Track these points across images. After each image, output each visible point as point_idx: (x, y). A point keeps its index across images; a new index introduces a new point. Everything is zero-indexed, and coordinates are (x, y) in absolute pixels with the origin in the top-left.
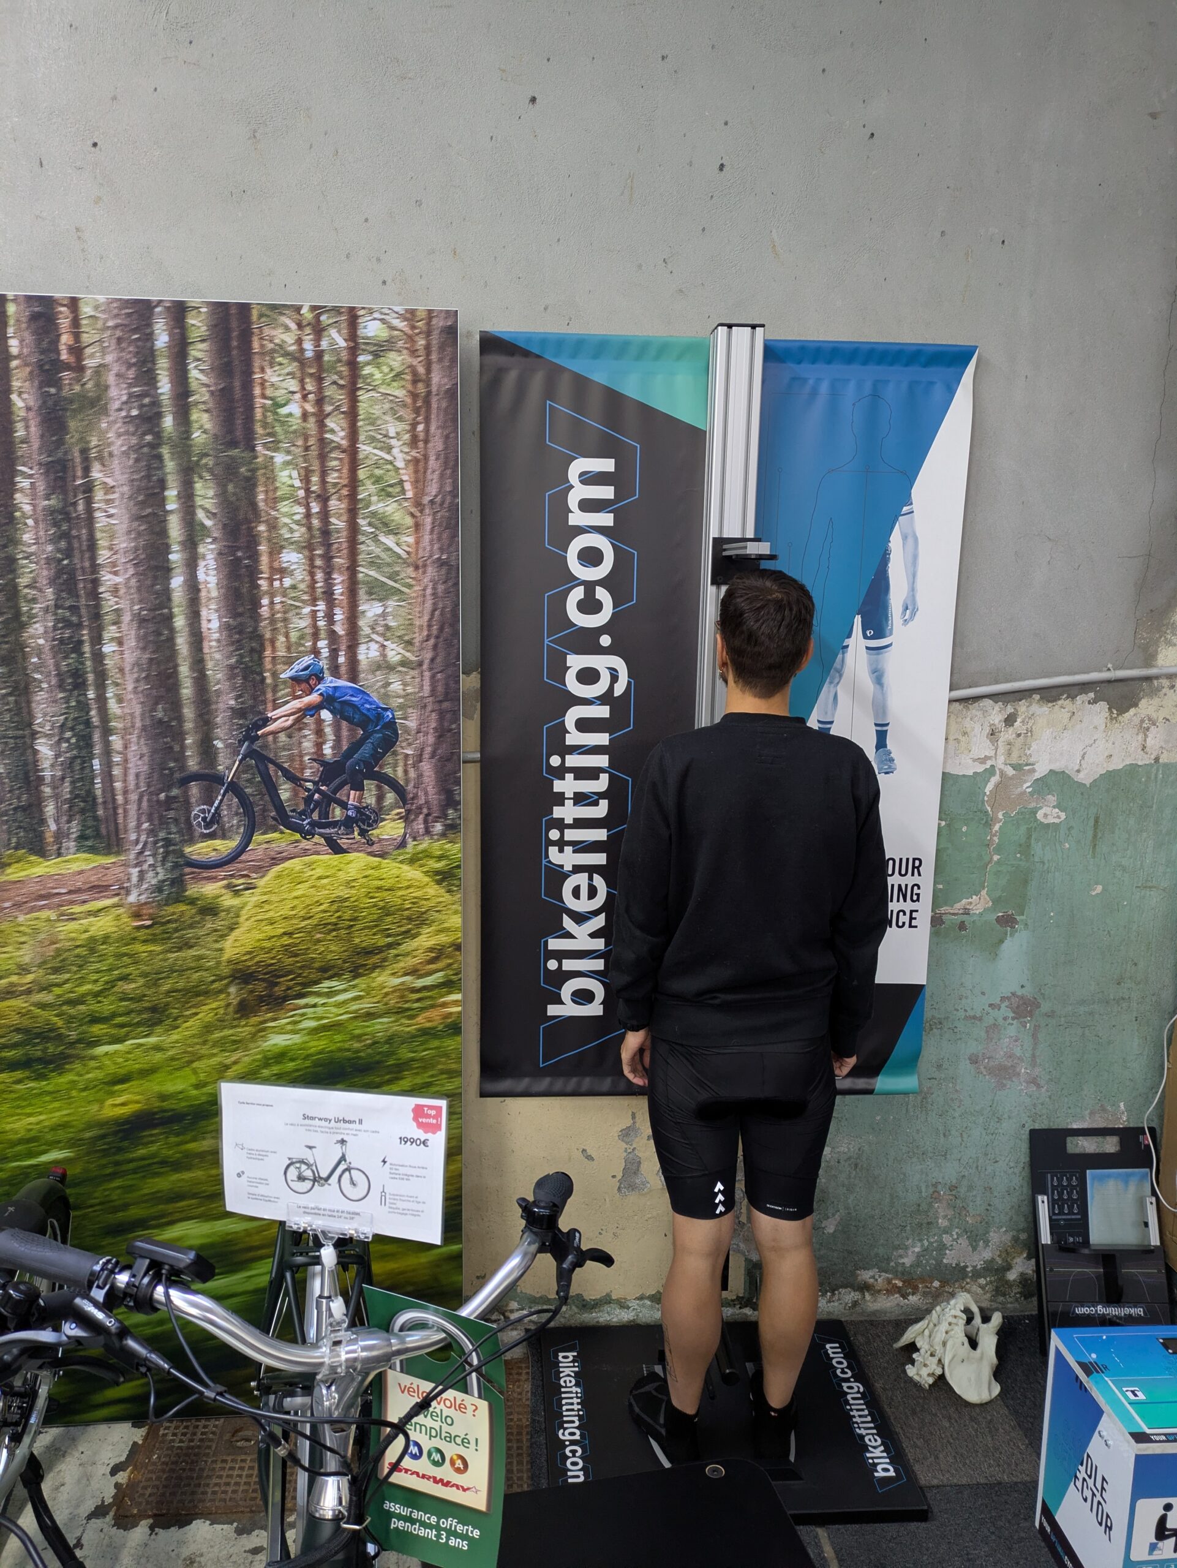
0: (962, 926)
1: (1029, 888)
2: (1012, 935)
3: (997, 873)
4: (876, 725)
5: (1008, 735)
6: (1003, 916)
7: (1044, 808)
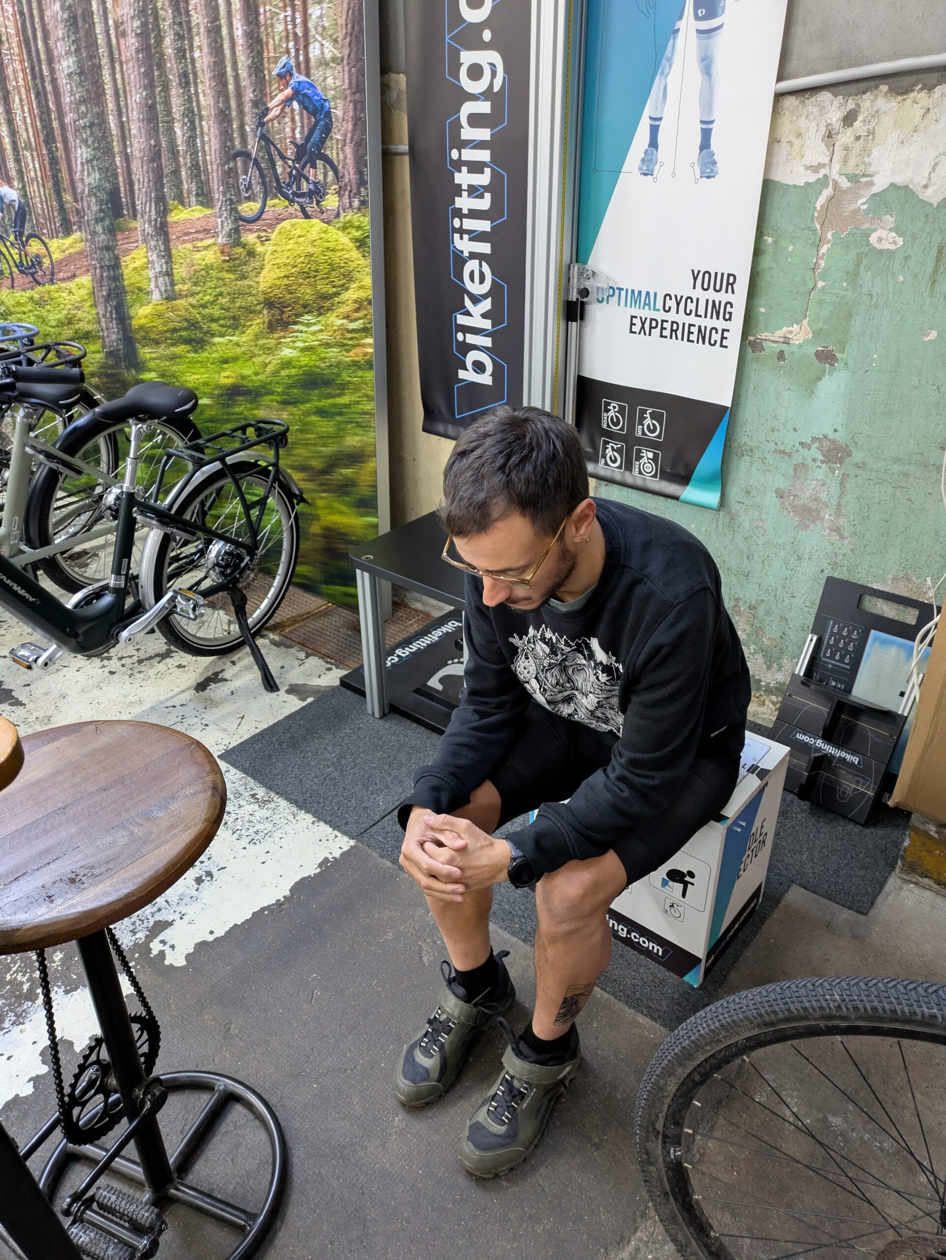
0: (781, 356)
1: (853, 323)
2: (831, 374)
3: (821, 302)
4: (702, 122)
5: (846, 137)
6: (823, 351)
7: (880, 231)
